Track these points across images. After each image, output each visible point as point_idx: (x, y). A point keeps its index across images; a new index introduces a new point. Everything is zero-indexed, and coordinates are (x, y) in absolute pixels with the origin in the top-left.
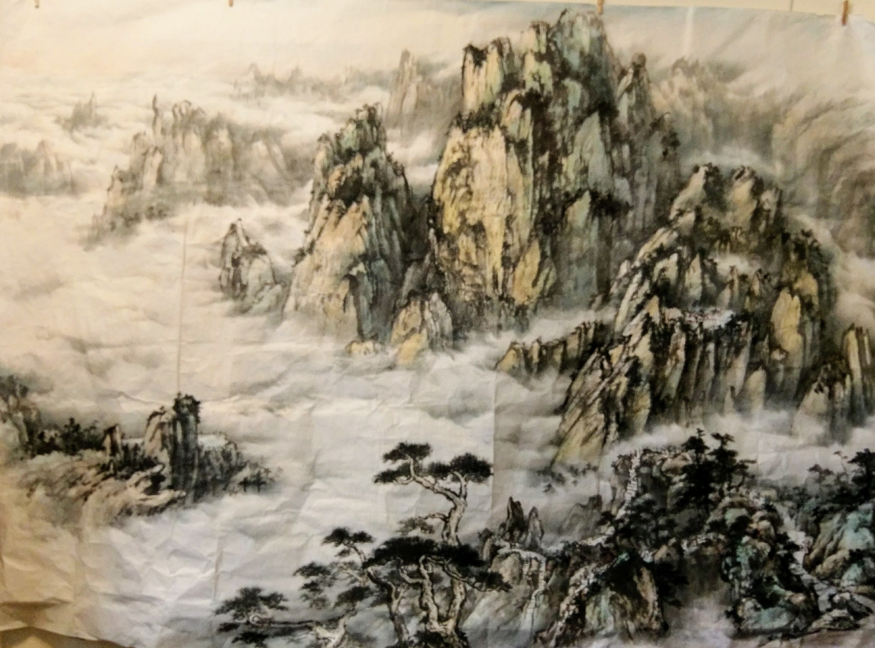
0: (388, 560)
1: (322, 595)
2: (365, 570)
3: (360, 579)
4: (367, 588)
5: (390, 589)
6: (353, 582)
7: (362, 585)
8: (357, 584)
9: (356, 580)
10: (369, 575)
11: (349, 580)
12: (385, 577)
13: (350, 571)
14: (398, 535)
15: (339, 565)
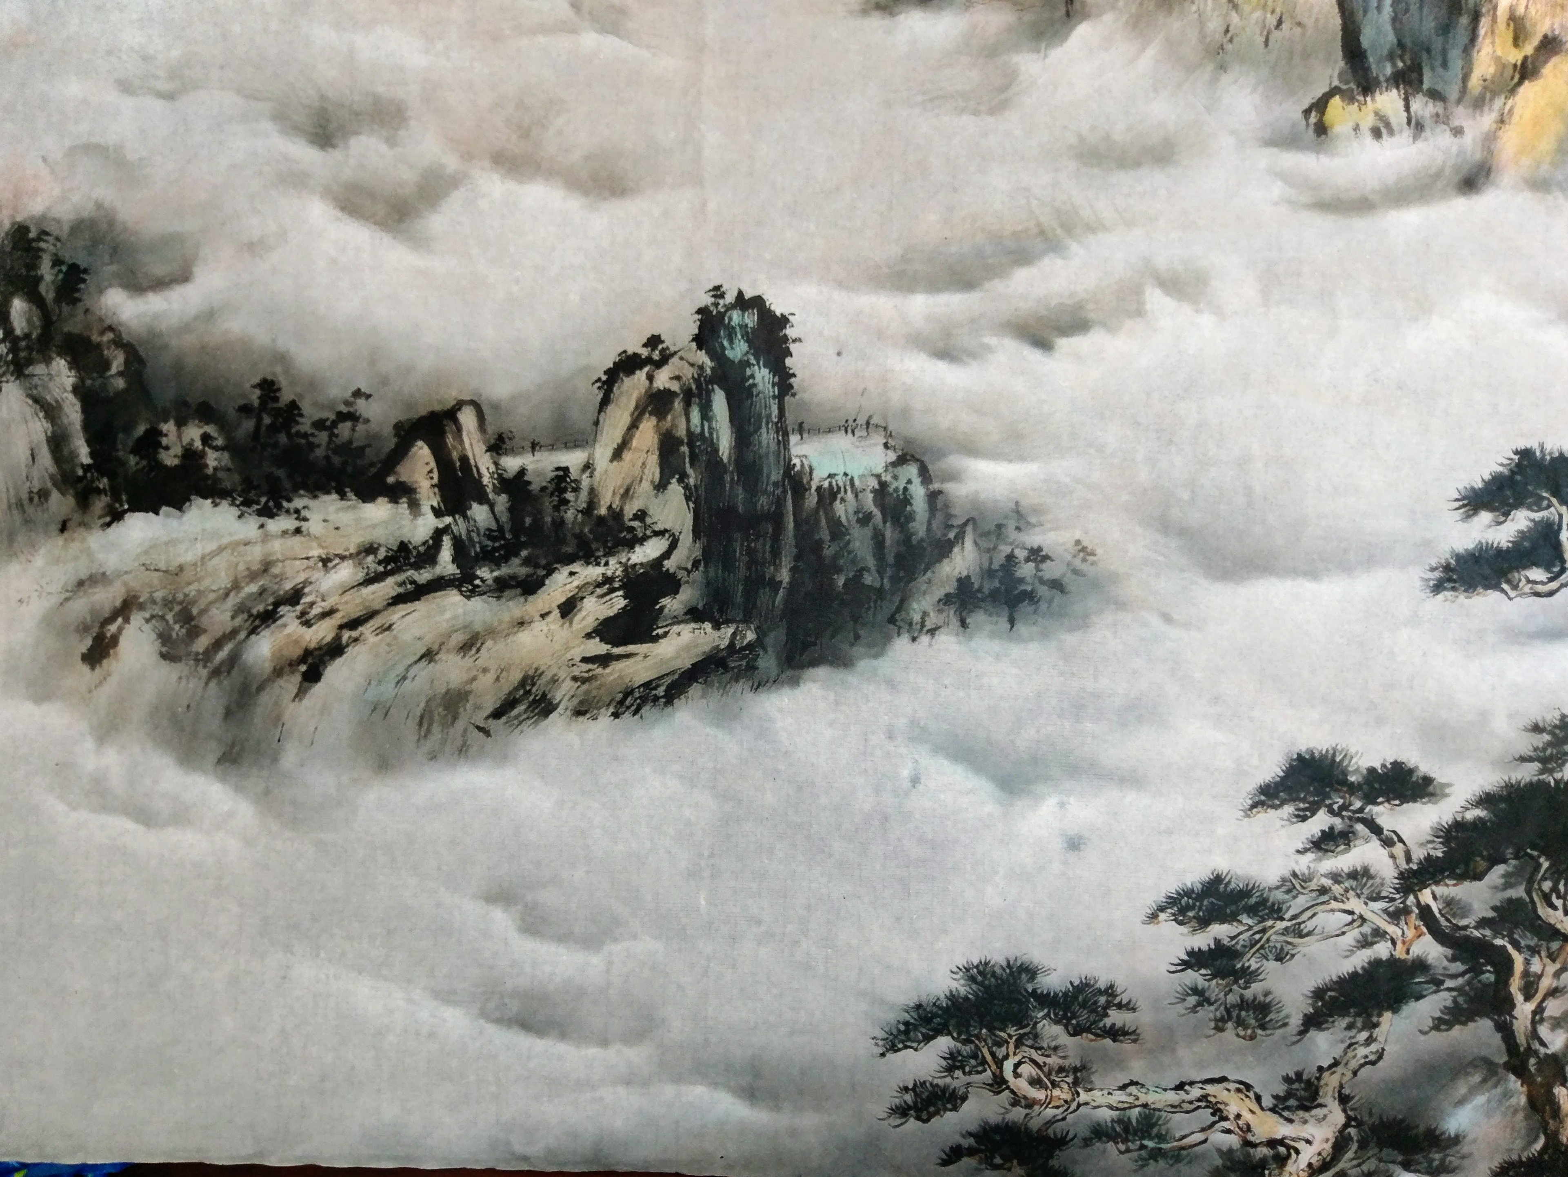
0: (1495, 860)
1: (1256, 988)
2: (1411, 899)
3: (1392, 930)
4: (1420, 966)
5: (1504, 966)
6: (1365, 943)
7: (1399, 953)
8: (1382, 950)
9: (1379, 934)
10: (1425, 913)
11: (1352, 936)
12: (1483, 923)
13: (1355, 904)
14: (1527, 773)
15: (1313, 885)
